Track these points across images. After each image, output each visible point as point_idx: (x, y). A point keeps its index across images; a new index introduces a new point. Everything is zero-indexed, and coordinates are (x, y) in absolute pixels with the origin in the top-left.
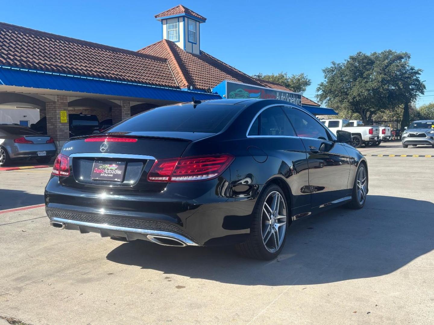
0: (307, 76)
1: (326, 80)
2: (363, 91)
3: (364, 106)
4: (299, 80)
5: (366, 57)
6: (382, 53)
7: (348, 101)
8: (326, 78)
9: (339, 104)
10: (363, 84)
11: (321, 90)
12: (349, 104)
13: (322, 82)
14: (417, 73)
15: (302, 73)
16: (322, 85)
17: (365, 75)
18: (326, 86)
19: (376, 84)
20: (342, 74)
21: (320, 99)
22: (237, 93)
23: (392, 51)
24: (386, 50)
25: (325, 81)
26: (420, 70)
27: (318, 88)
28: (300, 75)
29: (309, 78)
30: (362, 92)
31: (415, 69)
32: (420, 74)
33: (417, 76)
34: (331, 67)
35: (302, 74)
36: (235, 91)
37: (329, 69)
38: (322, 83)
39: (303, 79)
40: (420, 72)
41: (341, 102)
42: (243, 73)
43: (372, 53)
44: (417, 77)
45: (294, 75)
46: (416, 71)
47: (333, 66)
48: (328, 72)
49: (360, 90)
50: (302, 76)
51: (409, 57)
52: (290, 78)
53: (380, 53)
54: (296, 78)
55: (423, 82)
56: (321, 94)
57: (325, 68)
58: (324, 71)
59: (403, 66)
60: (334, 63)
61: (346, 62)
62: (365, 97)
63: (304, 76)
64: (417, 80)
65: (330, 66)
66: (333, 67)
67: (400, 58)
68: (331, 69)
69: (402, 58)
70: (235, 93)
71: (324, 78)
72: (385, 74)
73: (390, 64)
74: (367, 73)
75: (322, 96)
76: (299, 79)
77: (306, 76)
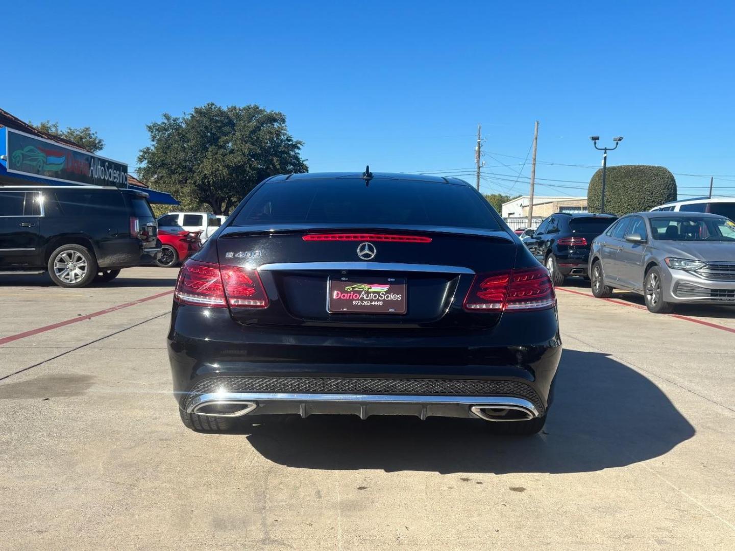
0: (96, 133)
1: (154, 143)
2: (220, 169)
3: (220, 193)
4: (81, 138)
5: (221, 113)
6: (244, 109)
7: (195, 183)
8: (153, 141)
9: (178, 187)
10: (219, 157)
11: (146, 161)
12: (196, 188)
13: (148, 146)
14: (295, 146)
15: (87, 127)
16: (147, 151)
17: (221, 142)
18: (153, 154)
19: (239, 158)
20: (183, 138)
21: (143, 176)
22: (26, 153)
23: (260, 108)
24: (250, 105)
25: (153, 145)
26: (300, 143)
27: (141, 157)
28: (84, 131)
29: (99, 136)
30: (218, 170)
31: (292, 141)
32: (299, 148)
33: (297, 151)
34: (163, 123)
35: (87, 129)
36: (23, 150)
37: (159, 125)
38: (148, 149)
39: (88, 138)
40: (299, 145)
41: (183, 182)
42: (11, 116)
43: (230, 107)
44: (296, 154)
45: (72, 128)
46: (294, 144)
47: (166, 121)
48: (157, 130)
49: (216, 166)
50: (87, 132)
51: (284, 121)
52: (63, 133)
53: (241, 108)
54: (75, 135)
55: (304, 161)
56: (145, 166)
57: (152, 122)
58: (150, 128)
59: (278, 134)
60: (167, 117)
61: (189, 117)
62: (224, 178)
63: (91, 133)
64: (297, 158)
65: (161, 120)
66: (166, 124)
67: (272, 119)
68: (163, 125)
69: (275, 120)
70: (22, 154)
71: (150, 140)
72: (253, 144)
73: (258, 128)
74: (224, 138)
75: (148, 171)
76: (81, 136)
77: (94, 133)
